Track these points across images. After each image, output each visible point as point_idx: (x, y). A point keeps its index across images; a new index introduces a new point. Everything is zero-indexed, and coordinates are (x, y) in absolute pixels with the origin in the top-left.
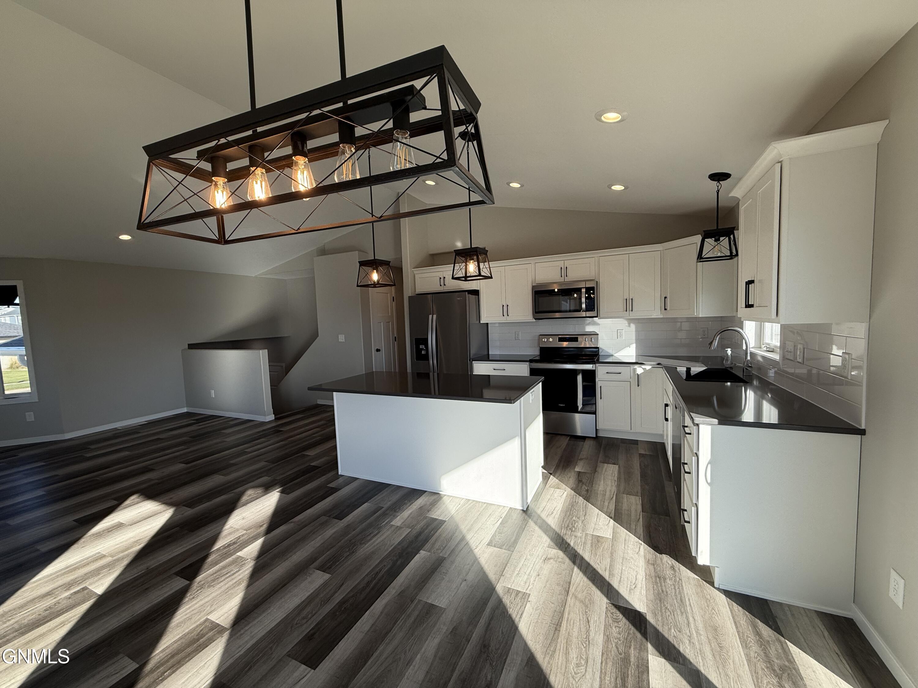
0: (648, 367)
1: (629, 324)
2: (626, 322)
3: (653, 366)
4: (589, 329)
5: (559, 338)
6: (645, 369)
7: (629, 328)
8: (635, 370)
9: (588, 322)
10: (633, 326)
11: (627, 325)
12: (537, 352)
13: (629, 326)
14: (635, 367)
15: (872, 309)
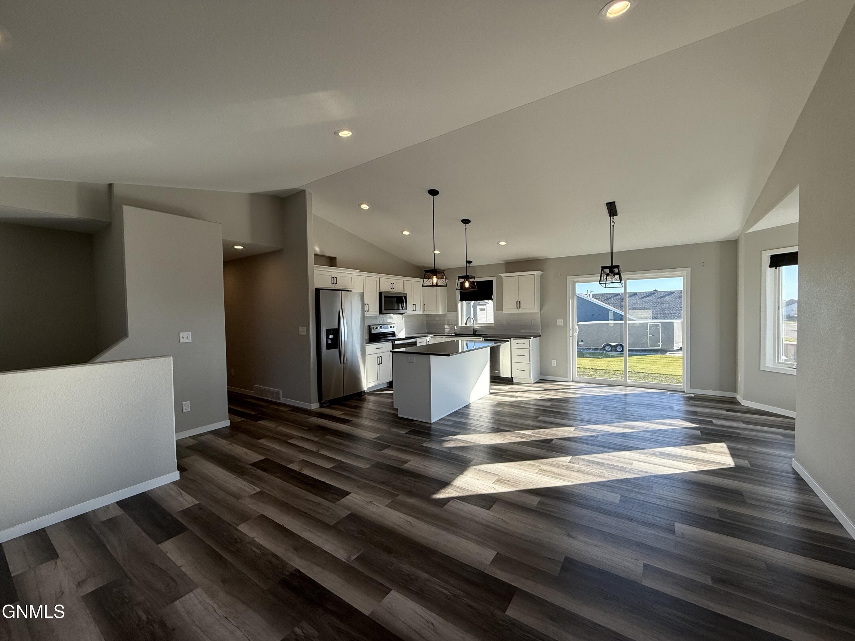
2: (403, 317)
3: (431, 337)
6: (429, 338)
8: (427, 339)
13: (403, 319)
15: (541, 309)
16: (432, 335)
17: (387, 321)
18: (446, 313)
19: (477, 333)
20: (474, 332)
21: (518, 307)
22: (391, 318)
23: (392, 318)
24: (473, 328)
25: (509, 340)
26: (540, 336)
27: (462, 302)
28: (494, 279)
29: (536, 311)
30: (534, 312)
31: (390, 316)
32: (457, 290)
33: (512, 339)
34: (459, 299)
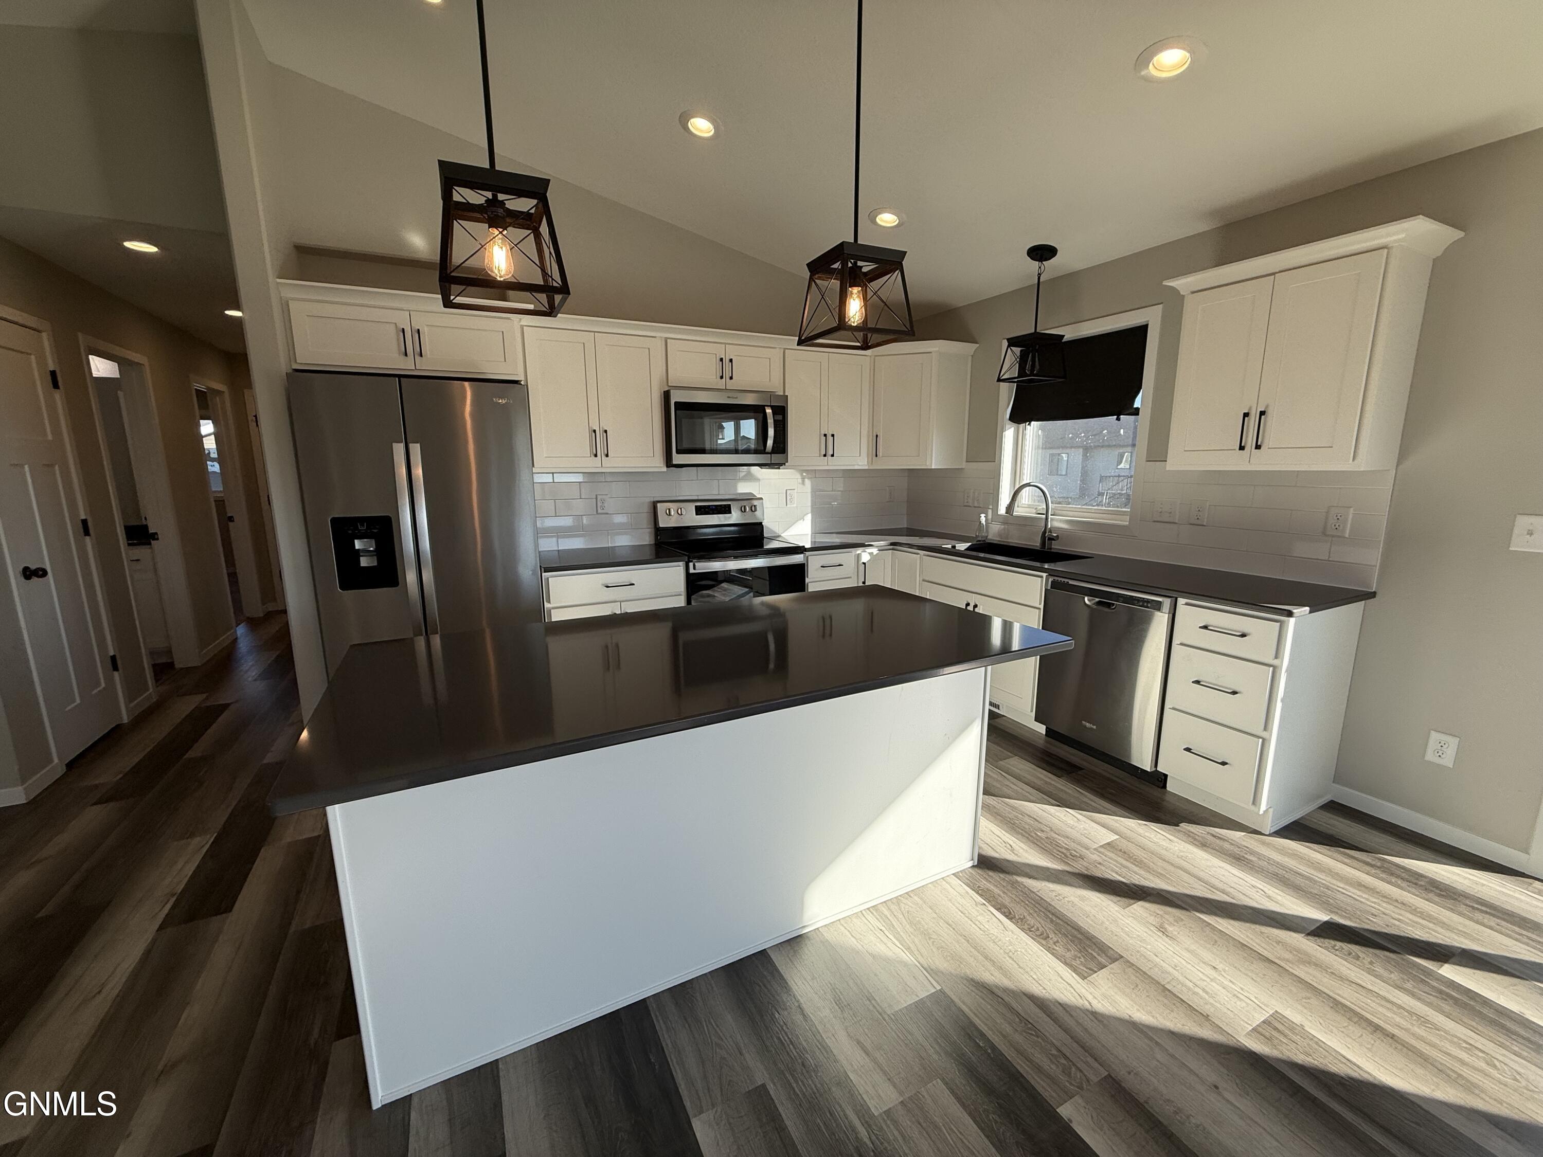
0: (875, 551)
1: (803, 479)
2: (799, 476)
3: (880, 548)
4: (743, 488)
5: (696, 507)
6: (872, 553)
7: (802, 486)
8: (858, 557)
9: (742, 474)
10: (808, 482)
11: (800, 481)
12: (646, 538)
13: (803, 483)
14: (858, 552)
15: (1403, 454)
16: (882, 543)
17: (736, 489)
18: (964, 465)
19: (1056, 546)
20: (1043, 543)
21: (1250, 441)
22: (750, 478)
23: (758, 480)
24: (1043, 524)
25: (1167, 603)
26: (1373, 595)
27: (1022, 426)
28: (1152, 317)
29: (1362, 464)
30: (1347, 466)
31: (749, 473)
32: (999, 380)
33: (1181, 601)
34: (1008, 416)
